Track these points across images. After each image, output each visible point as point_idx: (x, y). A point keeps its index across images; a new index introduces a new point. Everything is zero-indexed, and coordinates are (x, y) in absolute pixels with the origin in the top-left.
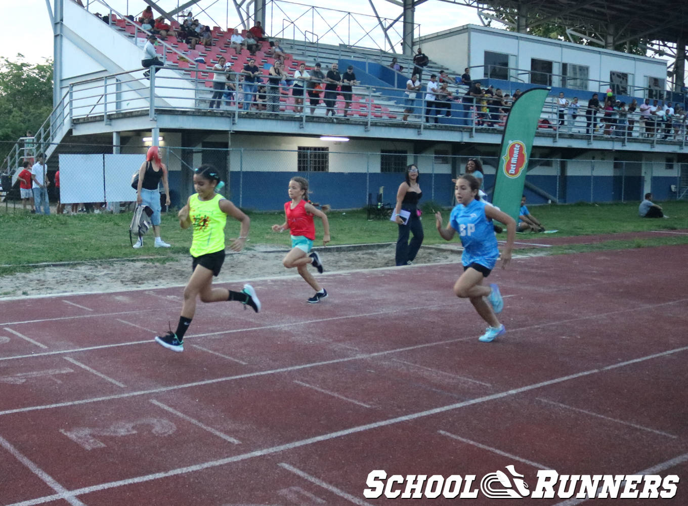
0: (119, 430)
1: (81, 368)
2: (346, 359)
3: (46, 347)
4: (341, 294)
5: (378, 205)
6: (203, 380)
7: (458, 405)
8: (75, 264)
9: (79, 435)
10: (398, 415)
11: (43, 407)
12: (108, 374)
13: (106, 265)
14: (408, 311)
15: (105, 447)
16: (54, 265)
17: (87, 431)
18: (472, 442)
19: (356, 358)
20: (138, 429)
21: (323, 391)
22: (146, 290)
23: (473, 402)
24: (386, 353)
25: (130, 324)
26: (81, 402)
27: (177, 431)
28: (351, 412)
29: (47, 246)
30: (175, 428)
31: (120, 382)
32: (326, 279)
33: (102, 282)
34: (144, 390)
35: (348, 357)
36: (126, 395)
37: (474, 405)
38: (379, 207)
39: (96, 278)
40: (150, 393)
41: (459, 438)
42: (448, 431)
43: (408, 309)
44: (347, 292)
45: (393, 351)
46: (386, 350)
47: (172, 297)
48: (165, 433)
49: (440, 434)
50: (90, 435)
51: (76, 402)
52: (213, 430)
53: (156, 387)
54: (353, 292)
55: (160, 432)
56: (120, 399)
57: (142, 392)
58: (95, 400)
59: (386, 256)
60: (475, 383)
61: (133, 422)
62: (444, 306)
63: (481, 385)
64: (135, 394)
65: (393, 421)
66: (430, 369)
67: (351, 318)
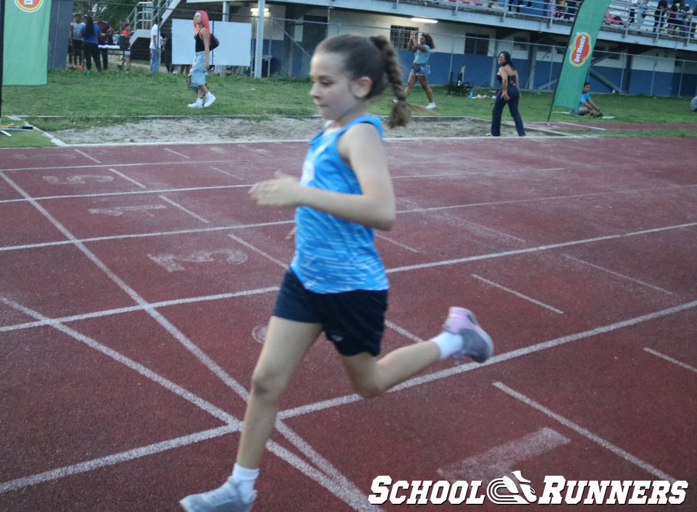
0: (198, 257)
1: (173, 206)
2: (404, 212)
3: (144, 187)
4: (411, 157)
5: (457, 83)
6: (277, 221)
7: (493, 255)
8: (180, 119)
9: (163, 260)
10: (440, 260)
11: (136, 236)
12: (196, 211)
13: (207, 120)
14: (467, 175)
15: (184, 271)
16: (161, 118)
17: (171, 257)
18: (498, 286)
19: (414, 211)
20: (215, 257)
21: (379, 236)
22: (239, 144)
23: (506, 253)
24: (440, 208)
25: (221, 171)
26: (169, 233)
27: (248, 261)
28: (400, 254)
29: (156, 101)
30: (246, 258)
31: (205, 218)
32: (400, 143)
33: (202, 135)
34: (225, 226)
35: (407, 209)
36: (209, 229)
37: (506, 256)
38: (459, 85)
39: (197, 131)
40: (230, 230)
41: (489, 282)
42: (479, 275)
43: (467, 174)
44: (415, 155)
45: (447, 208)
46: (441, 206)
47: (261, 150)
48: (237, 262)
49: (473, 278)
50: (173, 260)
51: (165, 233)
52: (279, 261)
53: (235, 224)
54: (422, 156)
55: (233, 261)
56: (202, 233)
57: (223, 228)
58: (181, 232)
59: (458, 128)
60: (511, 239)
61: (211, 251)
62: (499, 173)
63: (516, 240)
64: (217, 229)
65: (434, 264)
66: (476, 224)
67: (416, 178)
